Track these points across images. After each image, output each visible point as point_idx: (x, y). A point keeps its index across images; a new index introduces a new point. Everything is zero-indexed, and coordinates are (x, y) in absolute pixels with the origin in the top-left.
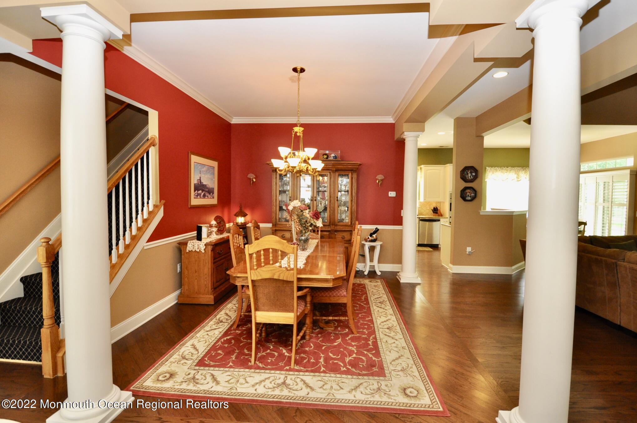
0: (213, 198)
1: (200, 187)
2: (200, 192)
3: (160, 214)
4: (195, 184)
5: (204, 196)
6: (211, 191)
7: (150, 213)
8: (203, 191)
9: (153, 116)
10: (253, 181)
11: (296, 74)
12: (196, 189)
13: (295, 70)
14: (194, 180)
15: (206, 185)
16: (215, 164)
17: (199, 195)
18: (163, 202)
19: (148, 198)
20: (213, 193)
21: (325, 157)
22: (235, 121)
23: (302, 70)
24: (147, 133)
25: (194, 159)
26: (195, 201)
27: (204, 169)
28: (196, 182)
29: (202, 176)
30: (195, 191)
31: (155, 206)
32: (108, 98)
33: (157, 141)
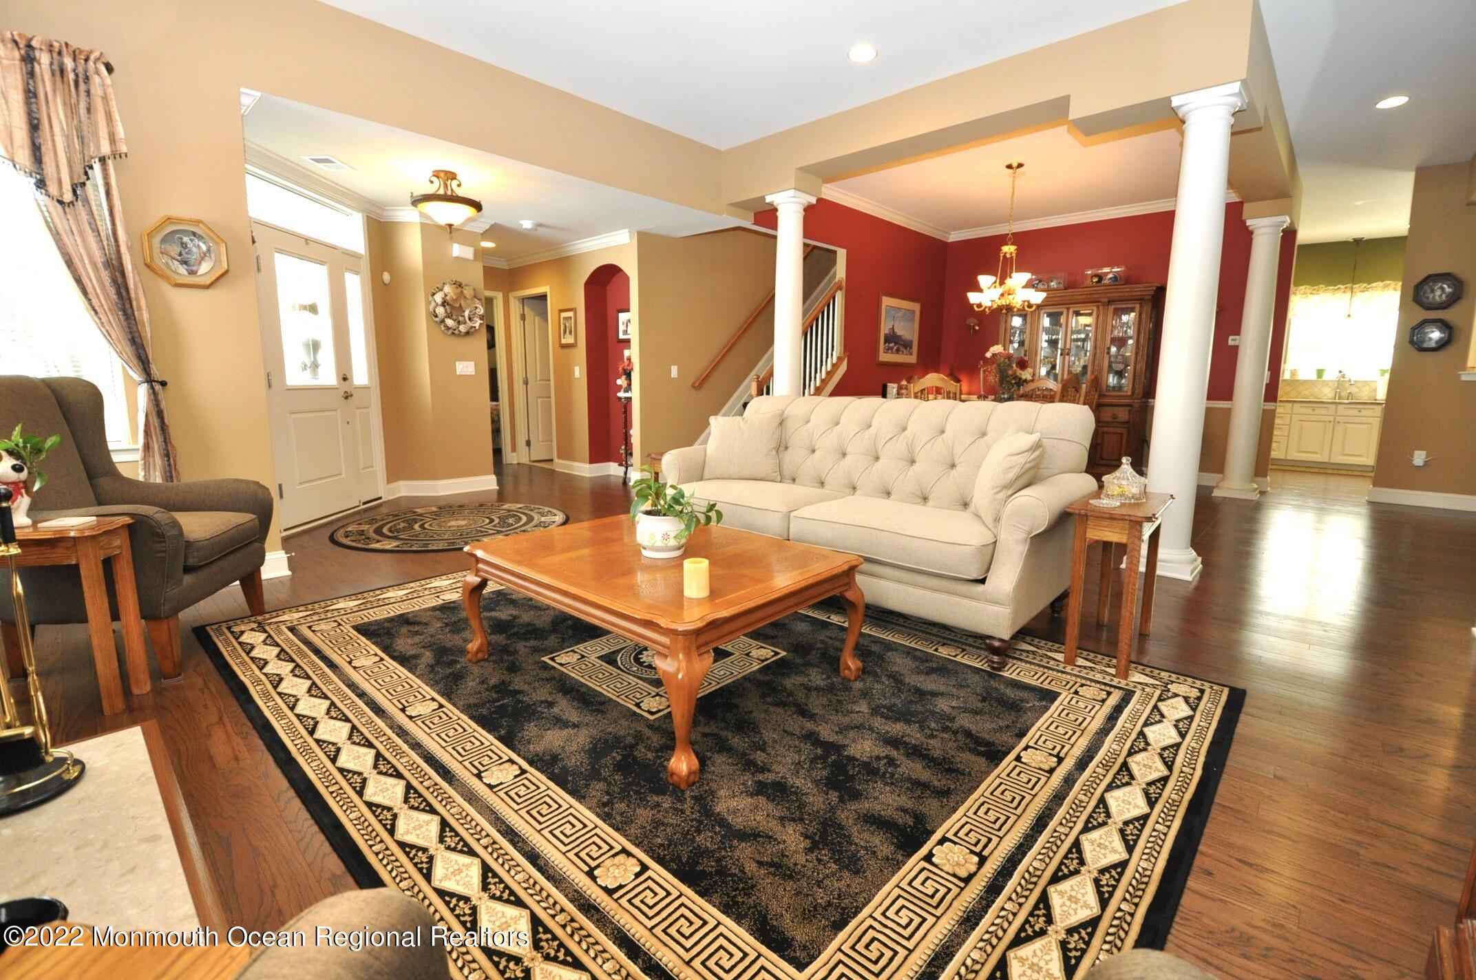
0: (911, 354)
1: (892, 338)
2: (892, 345)
3: (843, 368)
4: (885, 335)
5: (898, 351)
6: (907, 345)
7: (833, 365)
8: (896, 343)
9: (842, 254)
10: (974, 329)
11: (1010, 171)
12: (887, 340)
13: (1009, 167)
14: (884, 330)
15: (900, 336)
16: (916, 307)
17: (891, 349)
18: (847, 353)
19: (833, 350)
20: (911, 348)
21: (1095, 280)
22: (953, 237)
23: (1020, 165)
24: (835, 274)
25: (887, 301)
26: (884, 357)
27: (900, 314)
28: (887, 332)
29: (897, 323)
30: (885, 343)
31: (839, 358)
32: (805, 245)
33: (844, 284)
